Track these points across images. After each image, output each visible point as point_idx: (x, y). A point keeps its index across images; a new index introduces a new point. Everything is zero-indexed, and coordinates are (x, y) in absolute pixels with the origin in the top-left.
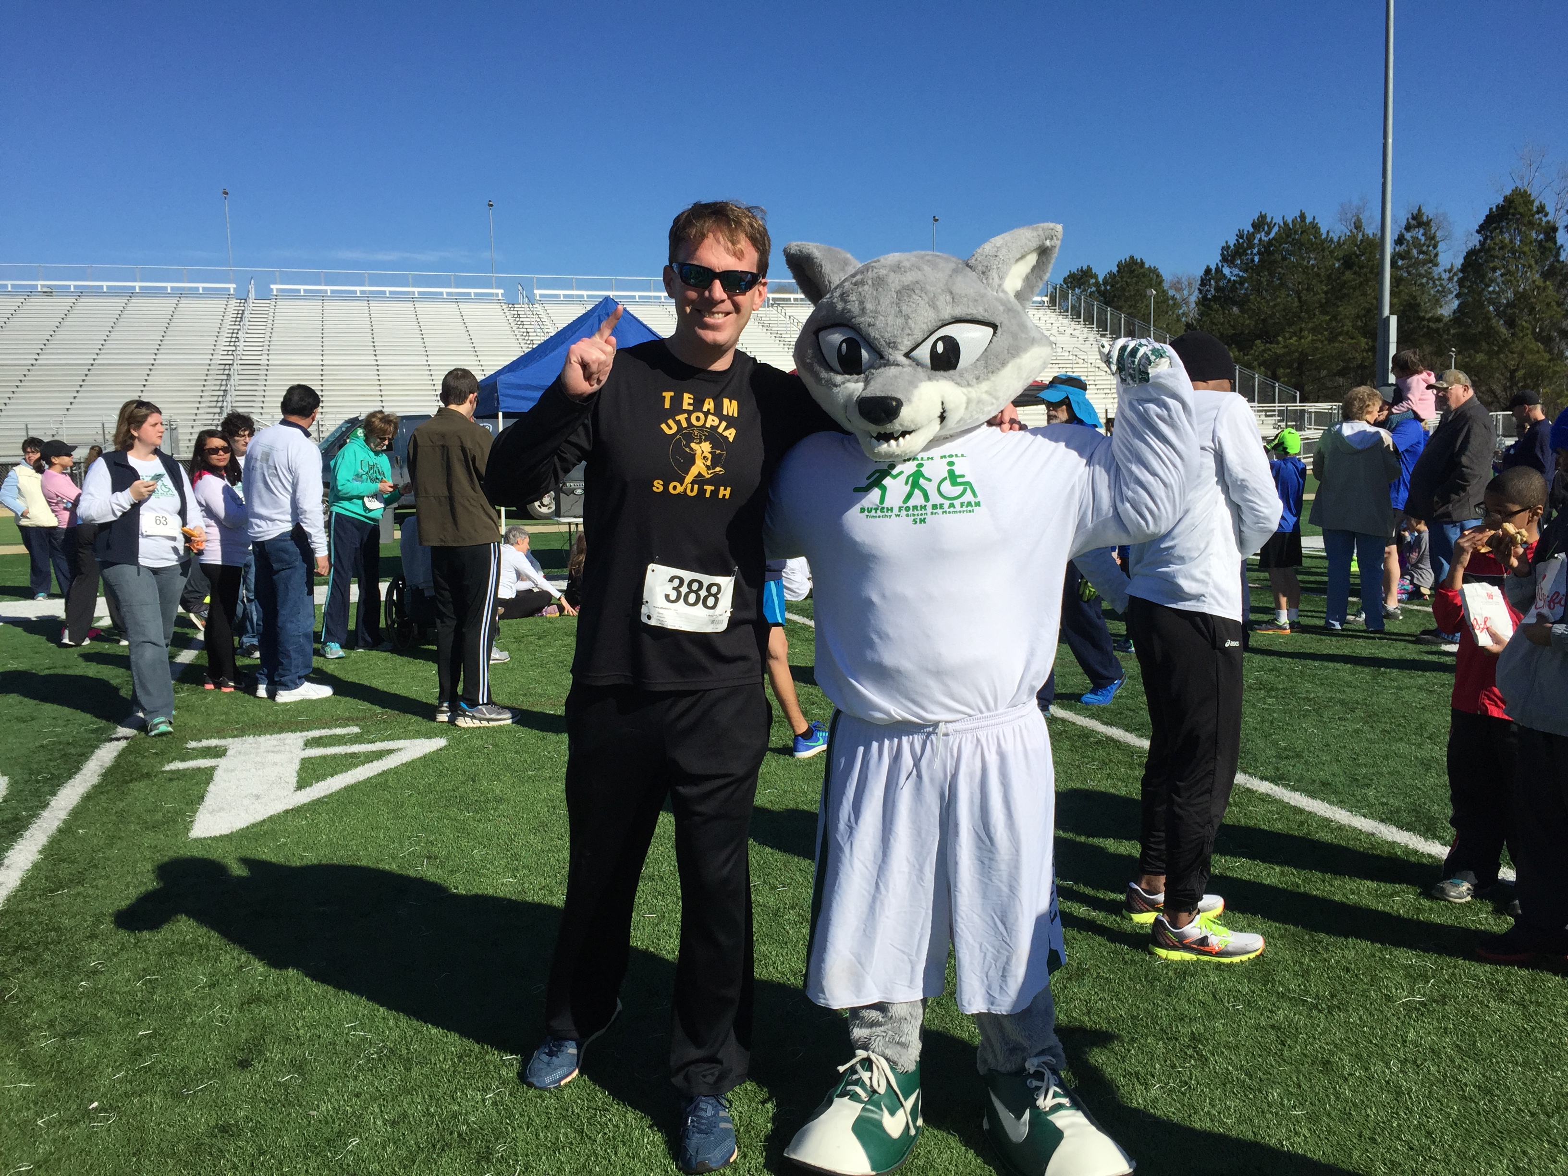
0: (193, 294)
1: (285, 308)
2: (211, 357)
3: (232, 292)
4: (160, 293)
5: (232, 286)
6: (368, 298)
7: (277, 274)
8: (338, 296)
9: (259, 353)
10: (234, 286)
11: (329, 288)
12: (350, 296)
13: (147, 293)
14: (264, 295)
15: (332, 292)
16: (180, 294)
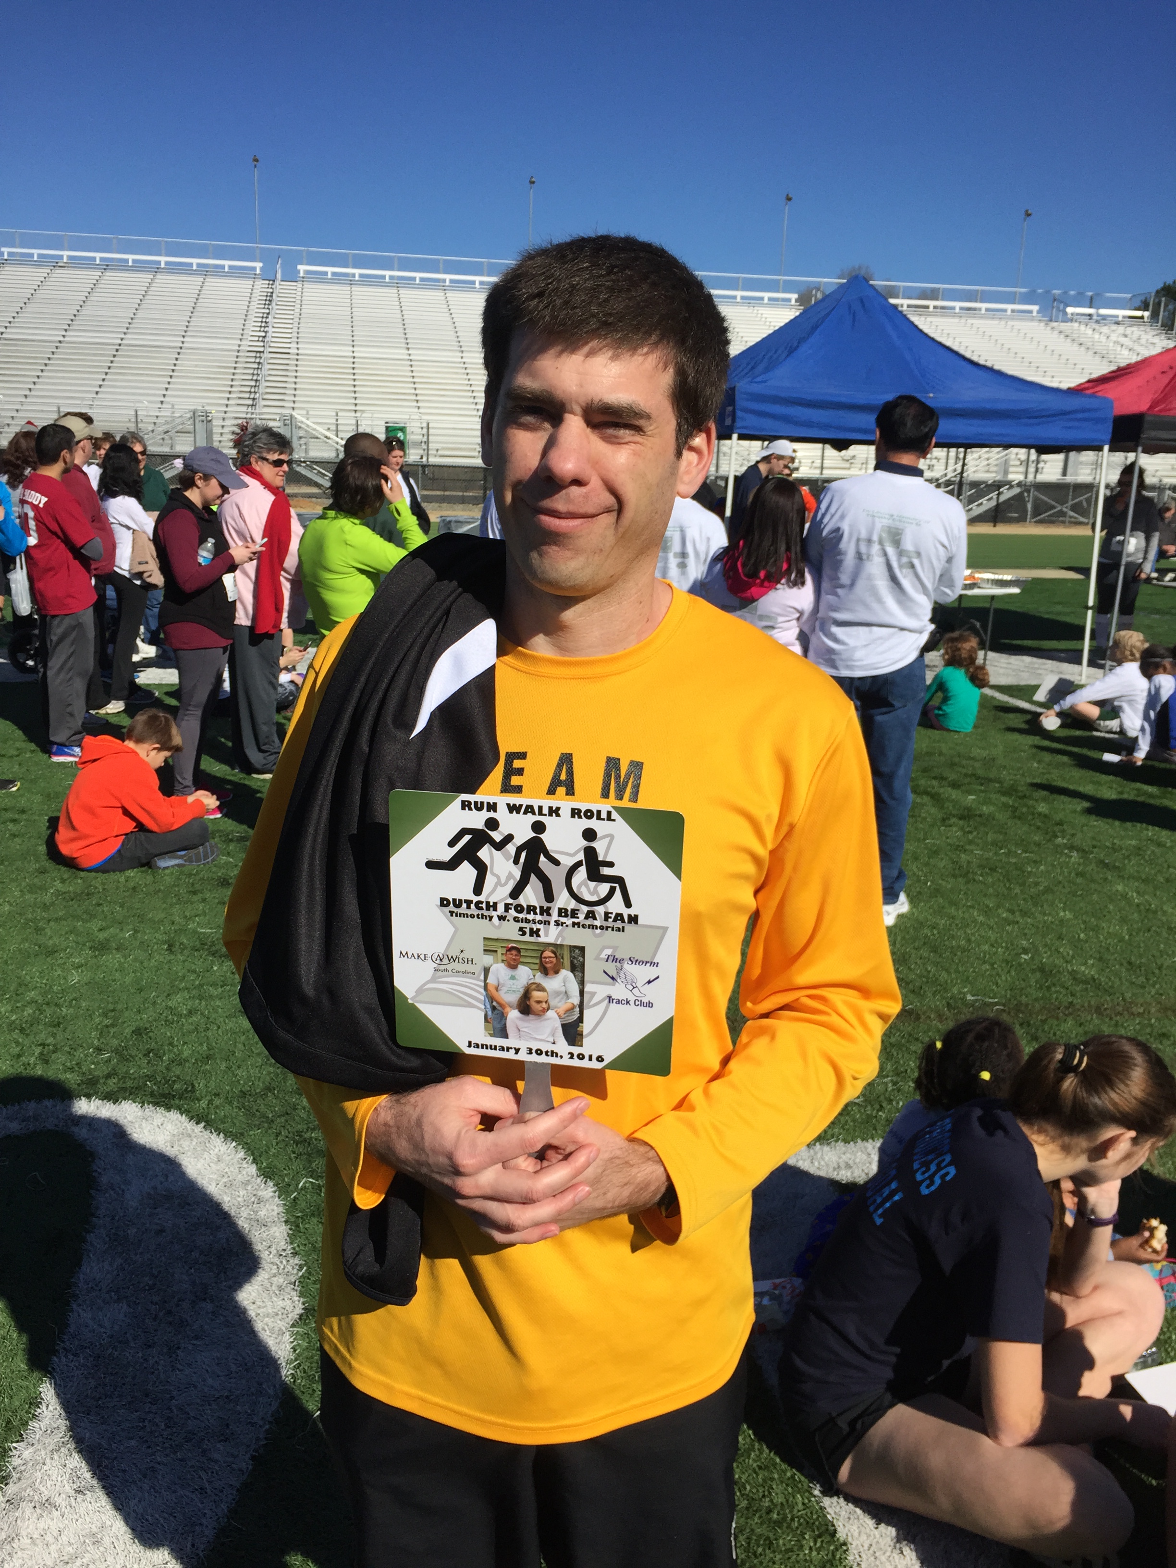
0: (218, 271)
1: (313, 292)
2: (239, 343)
3: (258, 272)
4: (185, 269)
5: (258, 265)
6: (397, 283)
7: (304, 254)
8: (366, 280)
9: (289, 341)
10: (261, 265)
11: (357, 272)
12: (378, 282)
13: (172, 268)
14: (291, 276)
15: (361, 276)
16: (205, 271)
